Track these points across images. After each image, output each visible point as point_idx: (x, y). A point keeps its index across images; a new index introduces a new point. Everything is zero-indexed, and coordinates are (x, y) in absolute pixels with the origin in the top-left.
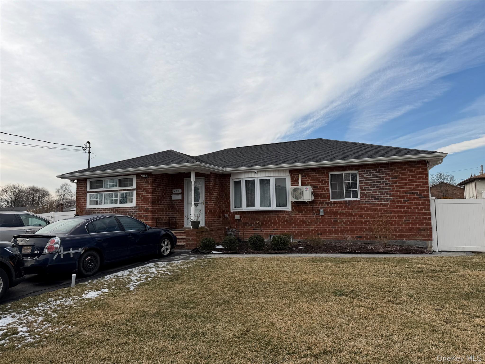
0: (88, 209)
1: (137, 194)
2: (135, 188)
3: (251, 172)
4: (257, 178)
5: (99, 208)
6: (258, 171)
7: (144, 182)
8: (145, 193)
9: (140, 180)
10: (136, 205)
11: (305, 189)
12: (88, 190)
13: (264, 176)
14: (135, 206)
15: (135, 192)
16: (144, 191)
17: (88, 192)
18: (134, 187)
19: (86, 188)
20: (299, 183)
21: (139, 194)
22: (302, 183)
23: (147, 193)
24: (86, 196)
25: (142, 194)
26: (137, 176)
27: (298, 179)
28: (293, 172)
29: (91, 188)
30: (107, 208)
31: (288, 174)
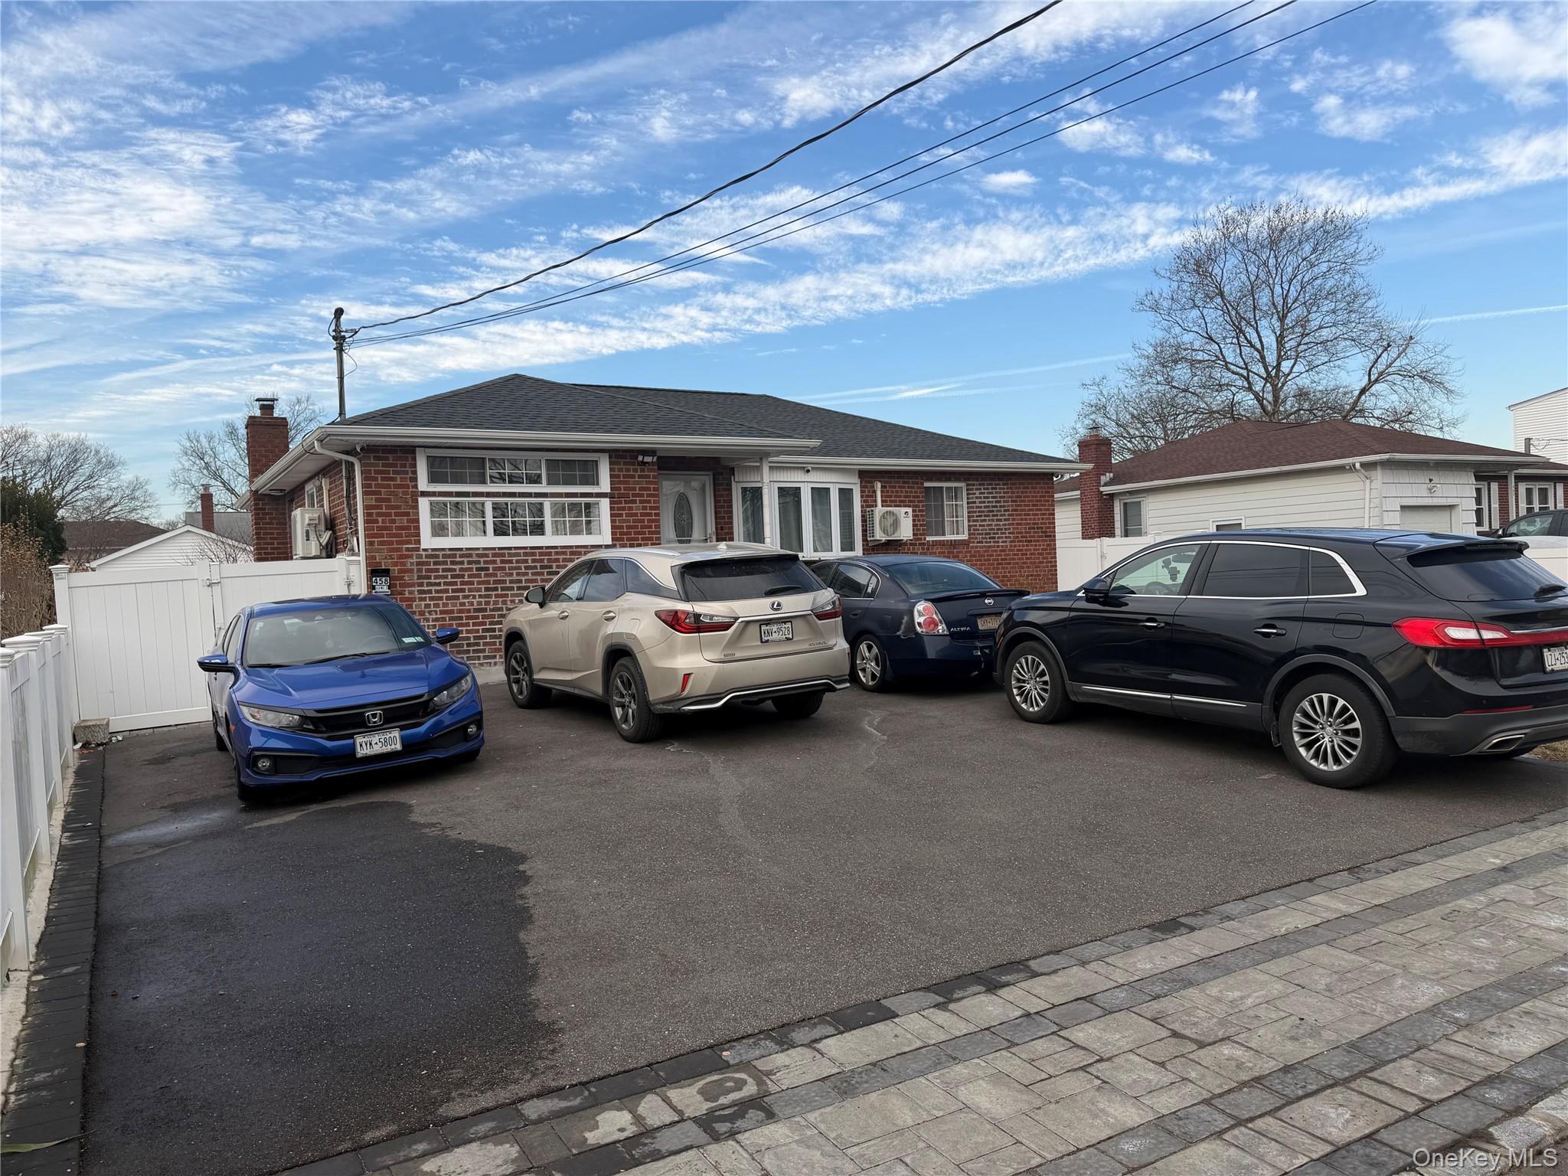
0: (424, 550)
1: (612, 509)
2: (608, 490)
3: (798, 468)
4: (806, 483)
5: (478, 549)
6: (813, 468)
7: (633, 477)
8: (637, 508)
9: (620, 470)
10: (613, 539)
11: (903, 515)
12: (423, 484)
13: (820, 479)
14: (610, 542)
15: (605, 503)
16: (634, 502)
17: (424, 494)
18: (605, 485)
19: (415, 479)
20: (876, 501)
21: (619, 509)
22: (882, 501)
23: (644, 508)
24: (416, 507)
25: (630, 508)
26: (610, 457)
27: (875, 492)
28: (867, 476)
29: (433, 478)
30: (510, 548)
31: (857, 480)
